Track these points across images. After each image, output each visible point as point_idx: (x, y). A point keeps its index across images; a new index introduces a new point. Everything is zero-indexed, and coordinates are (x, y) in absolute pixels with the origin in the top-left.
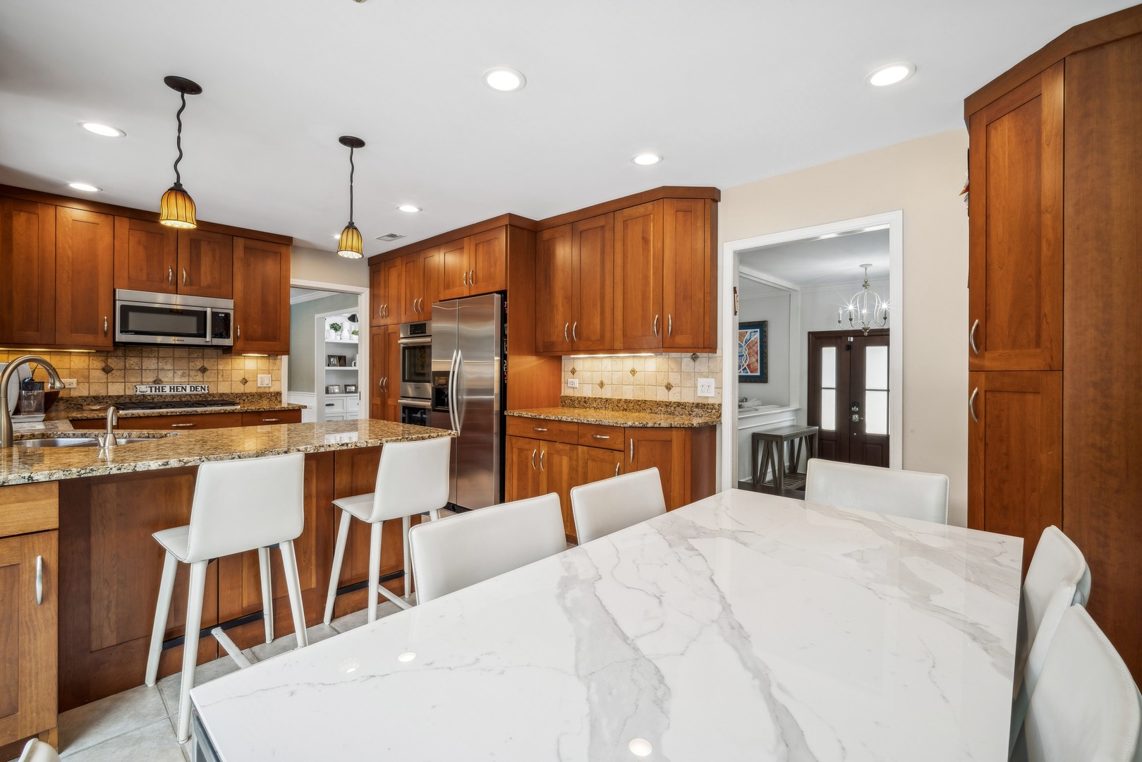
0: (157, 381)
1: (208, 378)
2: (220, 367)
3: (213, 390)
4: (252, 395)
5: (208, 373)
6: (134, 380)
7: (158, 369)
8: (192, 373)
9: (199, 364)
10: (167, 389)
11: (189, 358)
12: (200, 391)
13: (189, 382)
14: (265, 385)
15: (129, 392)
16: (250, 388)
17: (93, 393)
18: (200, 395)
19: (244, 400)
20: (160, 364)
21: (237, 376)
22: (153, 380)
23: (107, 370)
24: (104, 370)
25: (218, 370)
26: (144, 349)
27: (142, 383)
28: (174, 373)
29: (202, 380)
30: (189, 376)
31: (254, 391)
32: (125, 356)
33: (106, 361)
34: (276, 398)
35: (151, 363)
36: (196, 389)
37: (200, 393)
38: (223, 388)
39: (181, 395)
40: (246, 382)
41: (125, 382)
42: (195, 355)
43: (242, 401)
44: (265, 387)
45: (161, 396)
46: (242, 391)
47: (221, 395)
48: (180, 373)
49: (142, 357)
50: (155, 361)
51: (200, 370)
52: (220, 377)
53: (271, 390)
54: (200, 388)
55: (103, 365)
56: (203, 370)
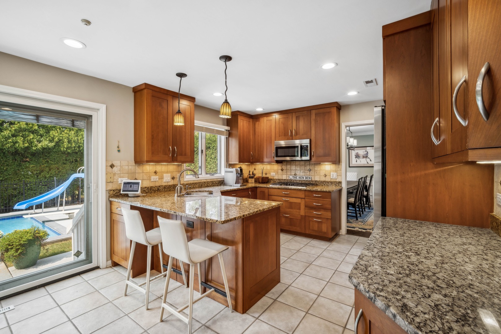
0: (295, 175)
1: (311, 173)
2: (316, 169)
3: (313, 179)
4: (328, 182)
5: (311, 171)
6: (289, 174)
7: (295, 170)
8: (306, 171)
9: (308, 168)
10: (298, 178)
11: (305, 165)
12: (308, 179)
13: (305, 175)
14: (334, 178)
15: (288, 178)
16: (328, 179)
17: (279, 178)
18: (308, 181)
19: (325, 184)
20: (296, 168)
21: (322, 173)
22: (294, 174)
23: (282, 170)
24: (281, 170)
25: (315, 170)
26: (291, 162)
27: (291, 175)
28: (300, 171)
29: (309, 174)
30: (305, 172)
31: (329, 180)
32: (286, 165)
33: (282, 167)
34: (339, 184)
35: (293, 167)
36: (307, 178)
37: (308, 180)
38: (317, 178)
39: (302, 180)
40: (326, 176)
41: (286, 174)
42: (307, 164)
43: (324, 185)
44: (334, 179)
45: (296, 180)
46: (324, 180)
47: (316, 181)
48: (302, 171)
49: (291, 165)
50: (294, 166)
51: (308, 170)
52: (316, 173)
53: (337, 180)
54: (308, 178)
55: (281, 168)
56: (310, 170)
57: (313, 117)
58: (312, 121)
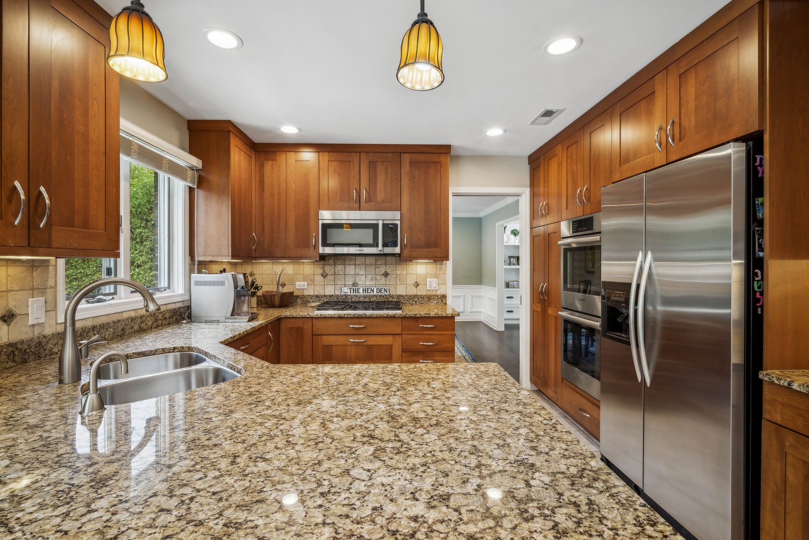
0: (355, 284)
1: (389, 281)
2: (398, 272)
3: (393, 293)
4: (422, 297)
5: (389, 277)
6: (340, 283)
7: (355, 274)
8: (378, 277)
9: (382, 270)
10: (361, 291)
11: (376, 264)
12: (384, 293)
13: (376, 285)
14: (433, 289)
15: (338, 293)
16: (421, 291)
17: (316, 294)
18: (383, 297)
19: (416, 302)
20: (357, 270)
21: (411, 280)
22: (351, 283)
23: (324, 275)
24: (322, 275)
25: (396, 274)
26: (346, 258)
27: (345, 285)
28: (366, 277)
29: (384, 283)
30: (376, 279)
31: (424, 293)
32: (335, 264)
33: (323, 268)
34: (442, 300)
35: (350, 269)
36: (380, 291)
37: (383, 294)
38: (401, 291)
39: (370, 296)
40: (418, 285)
41: (335, 285)
42: (380, 262)
43: (414, 303)
44: (433, 290)
45: (357, 296)
46: (415, 293)
47: (399, 296)
48: (369, 277)
49: (345, 264)
50: (353, 267)
51: (383, 275)
52: (398, 280)
53: (438, 293)
54: (383, 290)
55: (321, 271)
56: (386, 275)
57: (406, 167)
58: (402, 175)
